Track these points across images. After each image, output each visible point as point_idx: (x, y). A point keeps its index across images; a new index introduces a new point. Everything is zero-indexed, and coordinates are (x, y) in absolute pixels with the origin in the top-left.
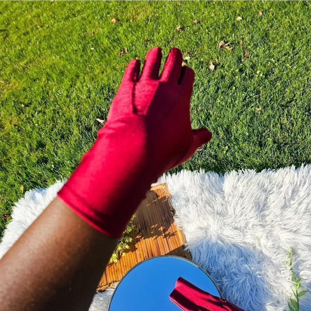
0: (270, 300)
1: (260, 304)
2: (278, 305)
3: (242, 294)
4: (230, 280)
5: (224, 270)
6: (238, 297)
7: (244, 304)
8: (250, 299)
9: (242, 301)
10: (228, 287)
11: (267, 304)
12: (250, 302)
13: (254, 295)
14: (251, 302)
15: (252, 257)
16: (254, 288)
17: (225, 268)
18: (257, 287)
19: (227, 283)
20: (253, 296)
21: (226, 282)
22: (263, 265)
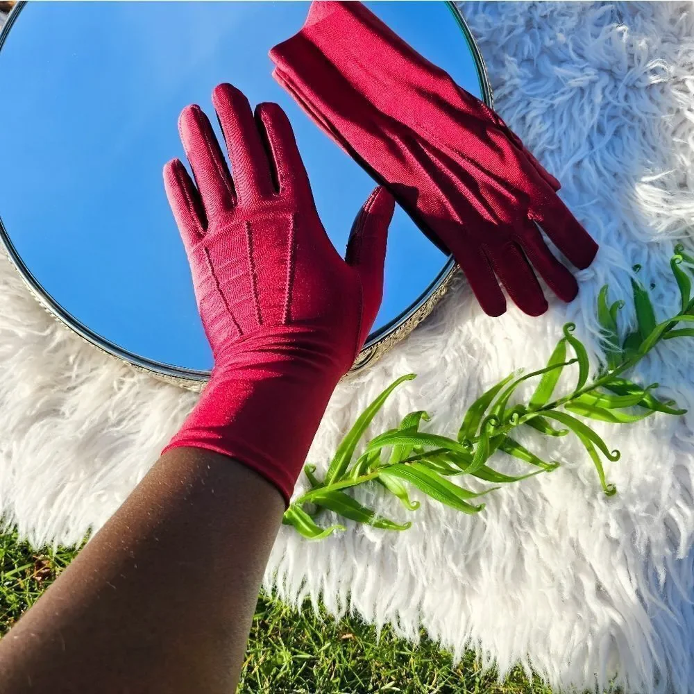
0: (657, 169)
1: (615, 175)
2: (678, 191)
3: (559, 130)
4: (531, 76)
5: (521, 35)
6: (539, 135)
7: (555, 164)
8: (584, 151)
9: (552, 152)
10: (515, 97)
11: (645, 179)
12: (579, 164)
13: (601, 144)
14: (586, 163)
15: (643, 17)
16: (612, 122)
17: (526, 32)
18: (626, 120)
19: (517, 81)
20: (597, 147)
21: (512, 77)
22: (684, 47)
